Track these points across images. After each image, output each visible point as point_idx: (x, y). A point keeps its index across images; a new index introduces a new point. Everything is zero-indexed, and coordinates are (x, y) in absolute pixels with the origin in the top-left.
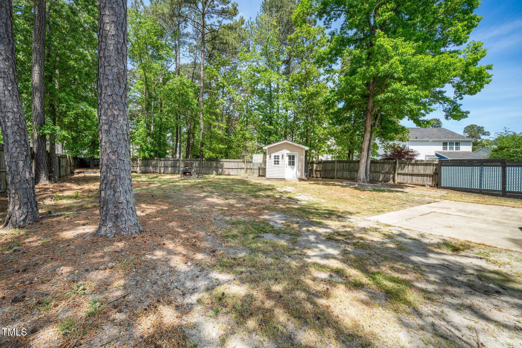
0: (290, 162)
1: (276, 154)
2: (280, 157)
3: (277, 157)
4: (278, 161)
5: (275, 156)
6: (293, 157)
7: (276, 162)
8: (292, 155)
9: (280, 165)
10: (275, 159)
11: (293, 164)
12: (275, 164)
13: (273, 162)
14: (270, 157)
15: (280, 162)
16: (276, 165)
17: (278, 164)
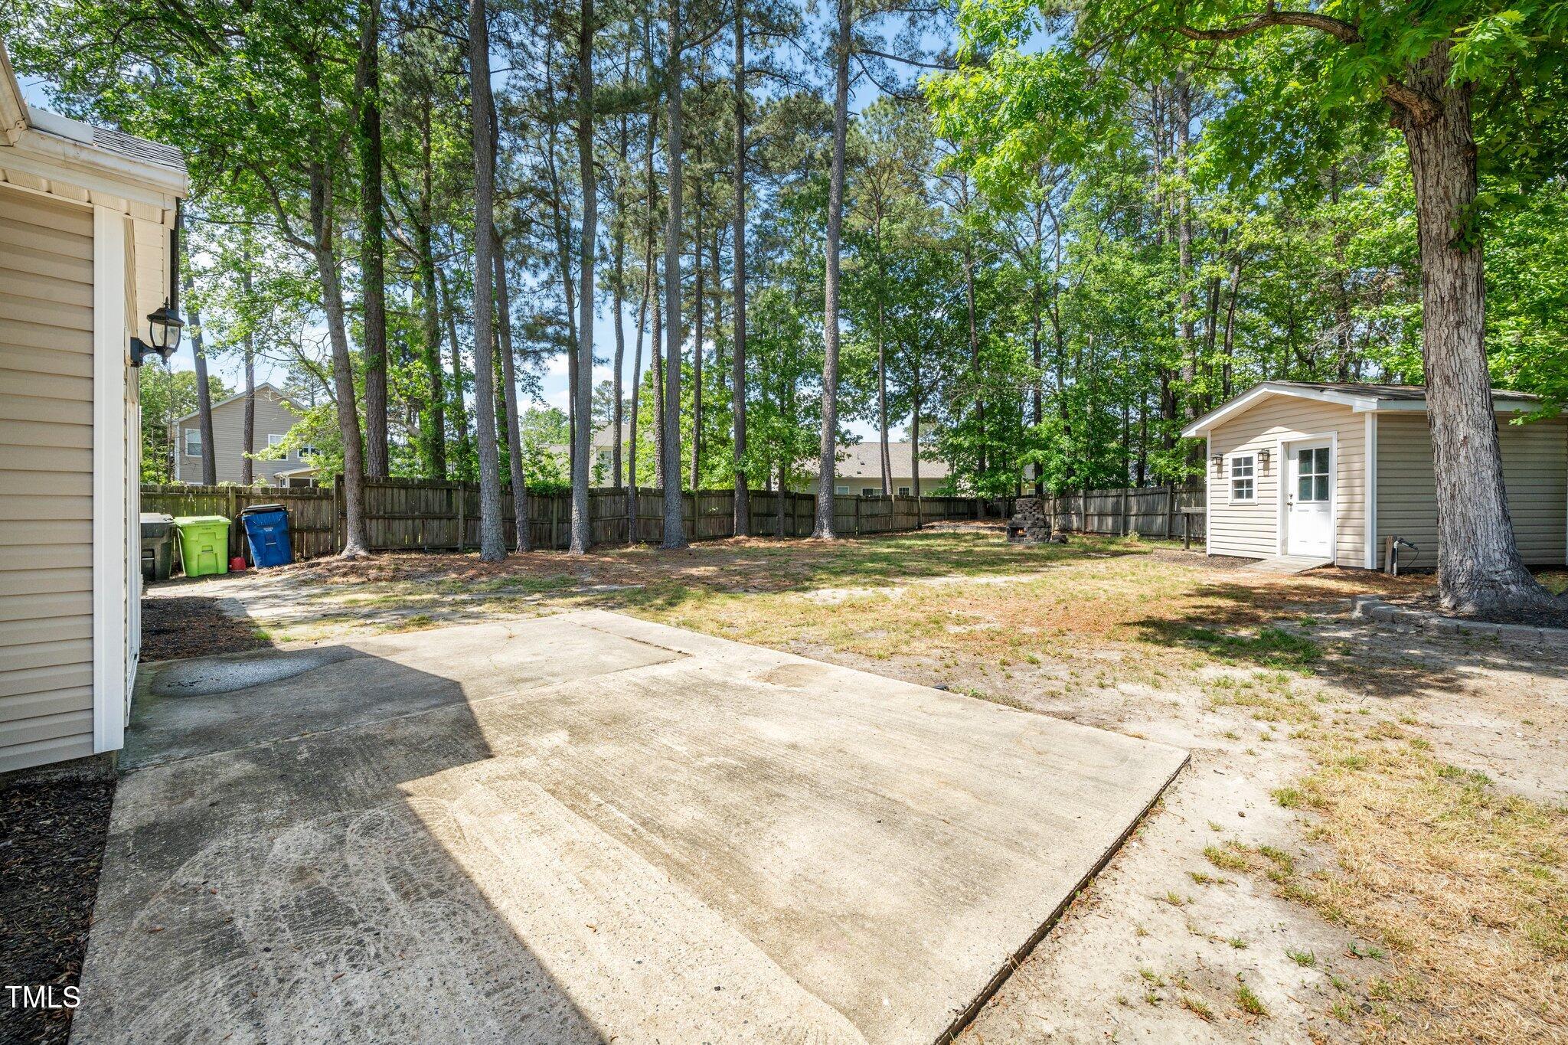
0: (1304, 483)
1: (1241, 452)
2: (1257, 466)
3: (1243, 466)
4: (1249, 483)
5: (1237, 462)
6: (1323, 455)
7: (1242, 489)
8: (1314, 447)
9: (1254, 500)
10: (1237, 472)
11: (1323, 494)
12: (1239, 495)
13: (1230, 488)
14: (1220, 465)
15: (1255, 487)
16: (1244, 500)
17: (1250, 495)
